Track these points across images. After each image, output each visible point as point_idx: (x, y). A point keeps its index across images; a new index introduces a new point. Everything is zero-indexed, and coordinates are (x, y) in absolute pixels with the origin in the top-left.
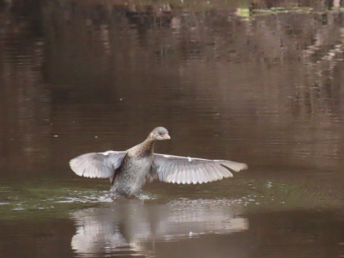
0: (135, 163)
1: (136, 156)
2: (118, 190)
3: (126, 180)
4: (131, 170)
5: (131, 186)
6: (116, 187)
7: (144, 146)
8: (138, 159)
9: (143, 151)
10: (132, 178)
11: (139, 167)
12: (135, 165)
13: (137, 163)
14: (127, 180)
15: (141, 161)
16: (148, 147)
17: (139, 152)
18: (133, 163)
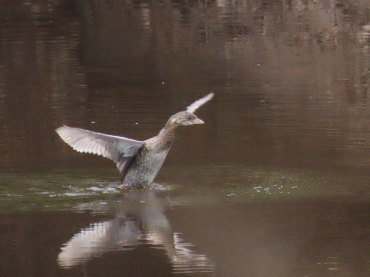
0: (154, 157)
1: (156, 149)
2: (135, 184)
3: (143, 174)
4: (150, 163)
5: (149, 180)
6: (132, 182)
7: (165, 137)
8: (158, 153)
9: (165, 143)
10: (150, 171)
11: (158, 160)
12: (153, 159)
13: (157, 156)
14: (145, 174)
15: (160, 154)
16: (169, 138)
17: (160, 144)
18: (152, 156)
